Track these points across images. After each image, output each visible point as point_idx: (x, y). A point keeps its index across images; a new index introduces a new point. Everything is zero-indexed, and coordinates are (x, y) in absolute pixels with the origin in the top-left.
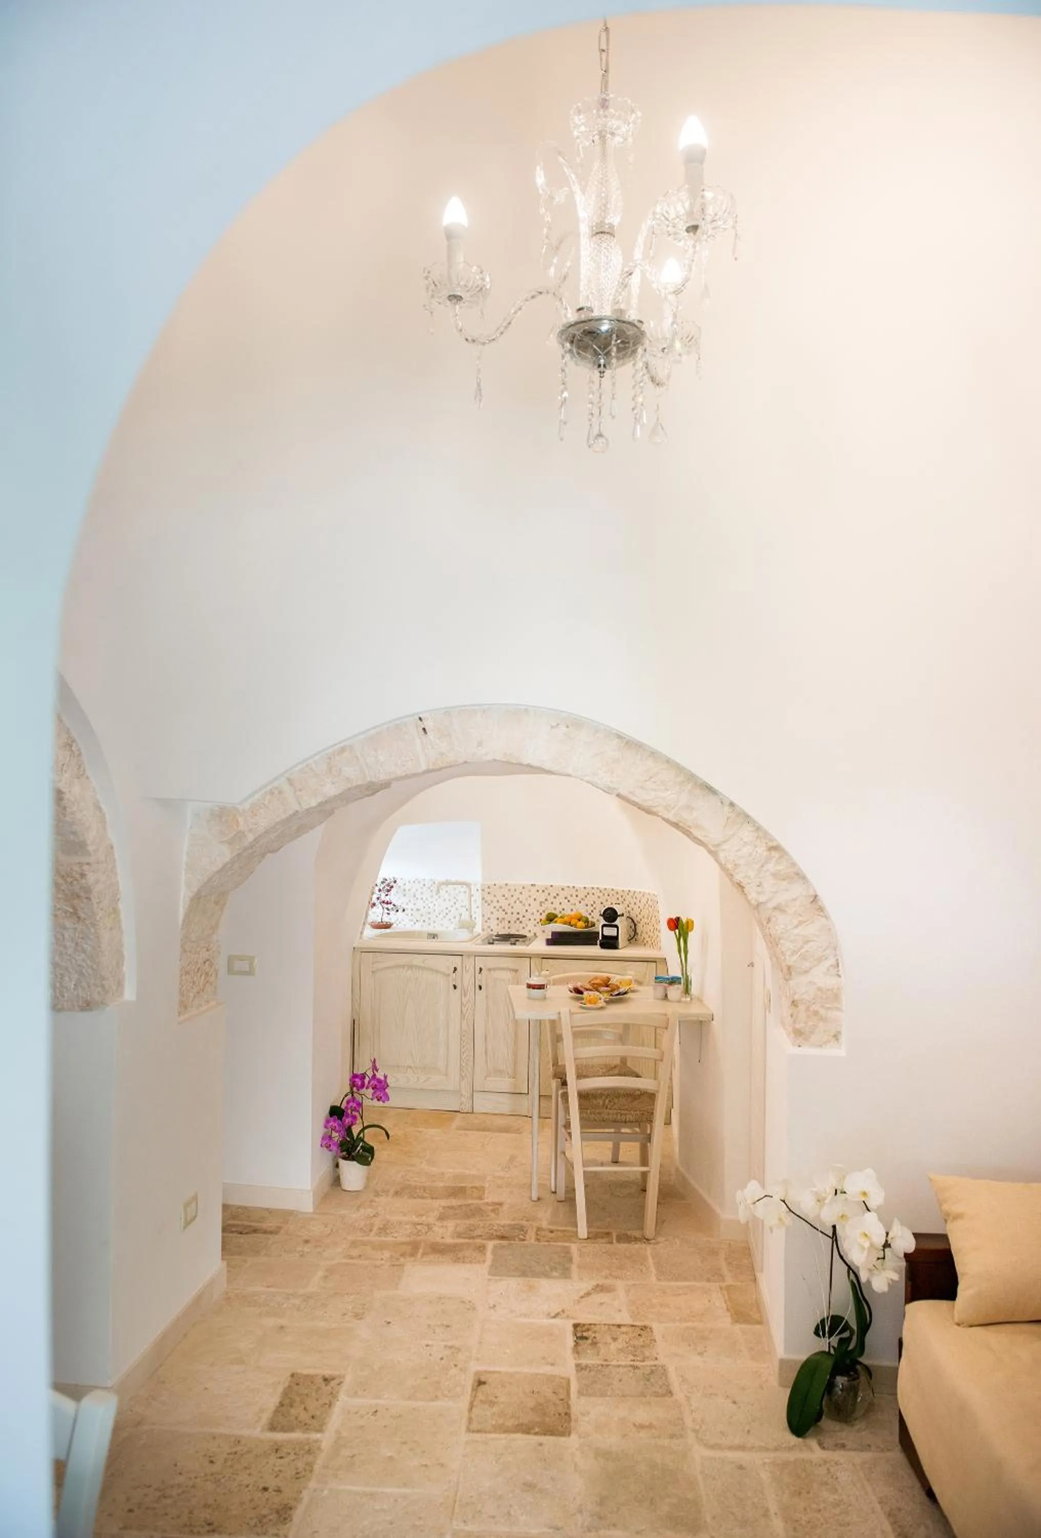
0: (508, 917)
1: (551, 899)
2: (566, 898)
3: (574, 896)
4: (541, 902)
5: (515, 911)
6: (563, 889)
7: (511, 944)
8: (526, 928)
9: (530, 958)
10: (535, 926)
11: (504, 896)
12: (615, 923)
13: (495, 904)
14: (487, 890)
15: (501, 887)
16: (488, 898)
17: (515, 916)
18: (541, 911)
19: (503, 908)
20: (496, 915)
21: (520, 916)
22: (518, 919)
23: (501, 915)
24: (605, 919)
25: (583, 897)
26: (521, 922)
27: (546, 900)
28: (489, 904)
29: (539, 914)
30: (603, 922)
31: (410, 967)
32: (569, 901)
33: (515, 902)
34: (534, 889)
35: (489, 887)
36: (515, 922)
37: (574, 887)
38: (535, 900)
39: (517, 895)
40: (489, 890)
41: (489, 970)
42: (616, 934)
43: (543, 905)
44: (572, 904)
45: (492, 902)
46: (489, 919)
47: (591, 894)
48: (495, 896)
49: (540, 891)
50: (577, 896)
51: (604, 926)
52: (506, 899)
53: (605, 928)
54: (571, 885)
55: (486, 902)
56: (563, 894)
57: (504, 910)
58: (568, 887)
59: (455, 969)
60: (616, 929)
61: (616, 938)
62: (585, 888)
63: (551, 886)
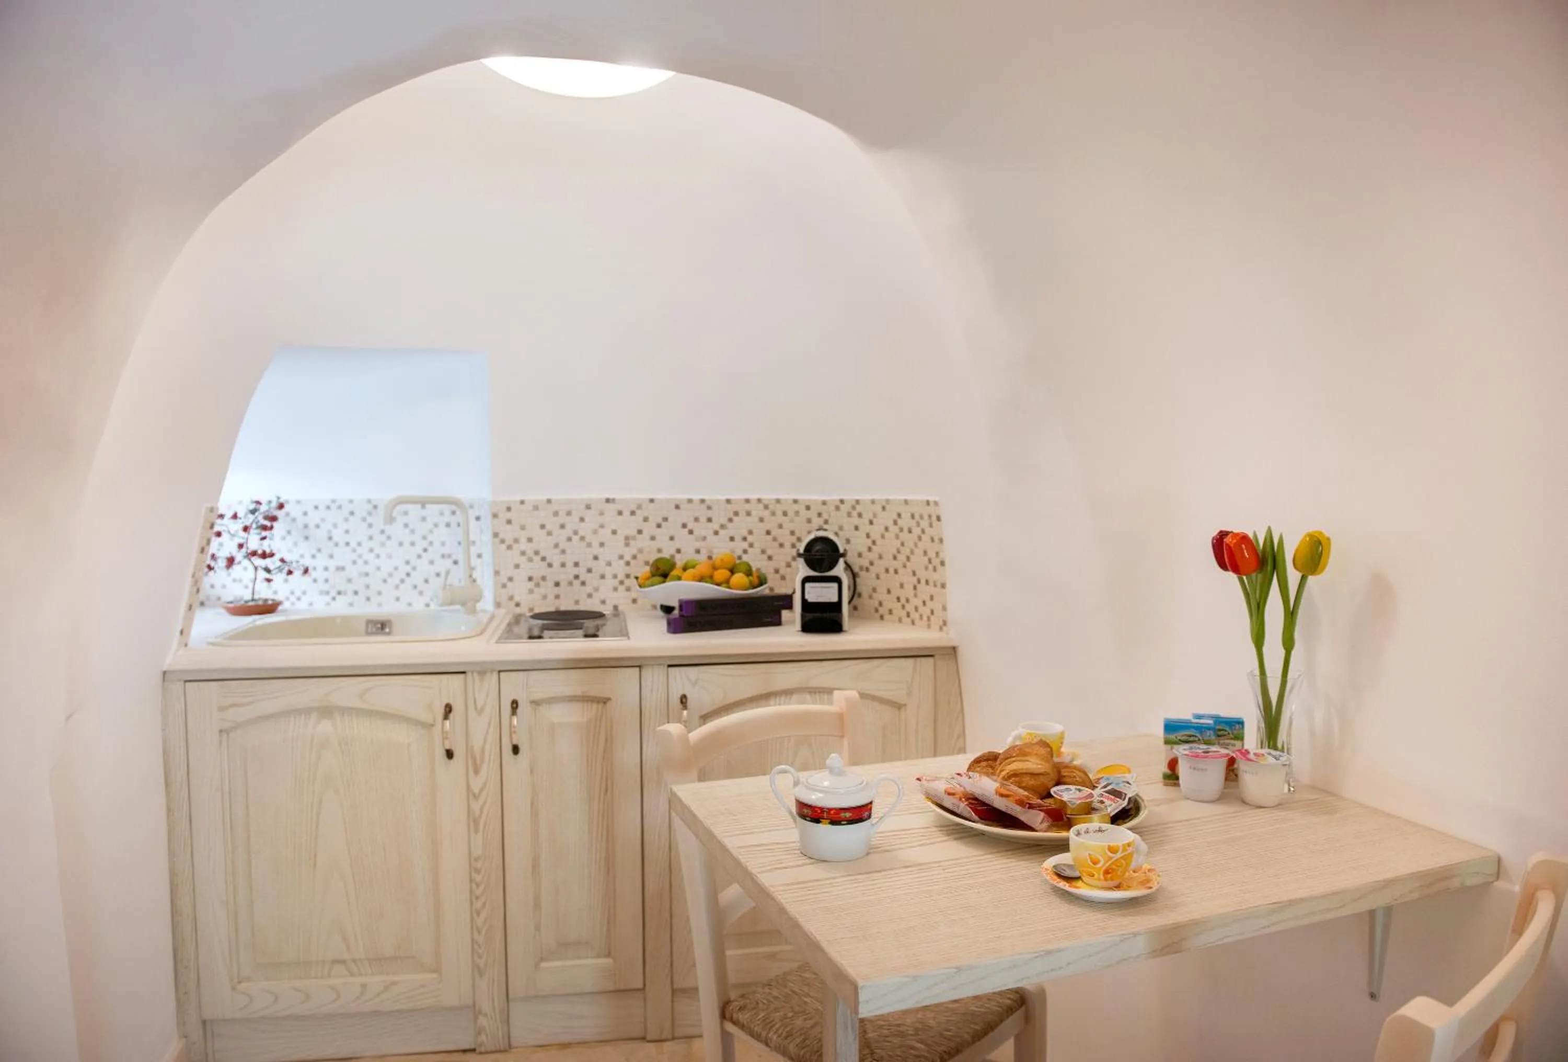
0: (556, 573)
1: (649, 529)
2: (684, 526)
3: (703, 519)
4: (627, 538)
5: (570, 560)
6: (677, 507)
7: (586, 636)
8: (595, 594)
9: (640, 667)
10: (615, 589)
11: (543, 527)
12: (835, 572)
13: (523, 545)
14: (504, 516)
15: (536, 508)
16: (508, 533)
17: (571, 571)
18: (628, 557)
19: (542, 554)
20: (528, 569)
21: (581, 571)
22: (577, 577)
23: (538, 568)
24: (811, 563)
25: (724, 521)
26: (583, 583)
27: (640, 532)
28: (509, 547)
29: (622, 562)
30: (803, 570)
31: (326, 711)
32: (691, 532)
33: (569, 539)
34: (611, 508)
35: (509, 509)
36: (570, 584)
37: (703, 501)
38: (614, 532)
39: (572, 523)
40: (509, 515)
41: (536, 703)
42: (835, 599)
43: (632, 542)
44: (697, 540)
45: (516, 541)
46: (510, 579)
47: (742, 513)
48: (523, 528)
49: (626, 513)
50: (710, 520)
51: (807, 580)
52: (549, 533)
53: (807, 585)
54: (696, 497)
55: (503, 541)
56: (676, 518)
57: (543, 559)
58: (690, 501)
59: (448, 709)
60: (835, 585)
61: (836, 607)
62: (728, 501)
63: (652, 501)
